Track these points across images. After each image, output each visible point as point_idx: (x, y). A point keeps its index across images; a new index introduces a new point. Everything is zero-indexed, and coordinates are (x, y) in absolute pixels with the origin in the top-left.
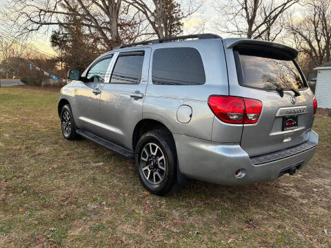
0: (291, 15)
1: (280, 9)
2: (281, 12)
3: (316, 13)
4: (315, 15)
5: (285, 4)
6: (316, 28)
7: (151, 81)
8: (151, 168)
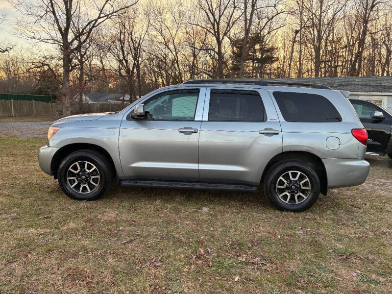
7: (282, 119)
8: (292, 192)
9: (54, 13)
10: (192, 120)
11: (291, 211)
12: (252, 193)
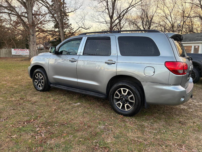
0: (131, 14)
1: (125, 11)
2: (126, 12)
3: (142, 13)
4: (142, 14)
5: (128, 8)
6: (143, 21)
7: (119, 54)
8: (123, 102)
9: (108, 9)
10: (76, 54)
11: (122, 114)
12: (101, 98)
